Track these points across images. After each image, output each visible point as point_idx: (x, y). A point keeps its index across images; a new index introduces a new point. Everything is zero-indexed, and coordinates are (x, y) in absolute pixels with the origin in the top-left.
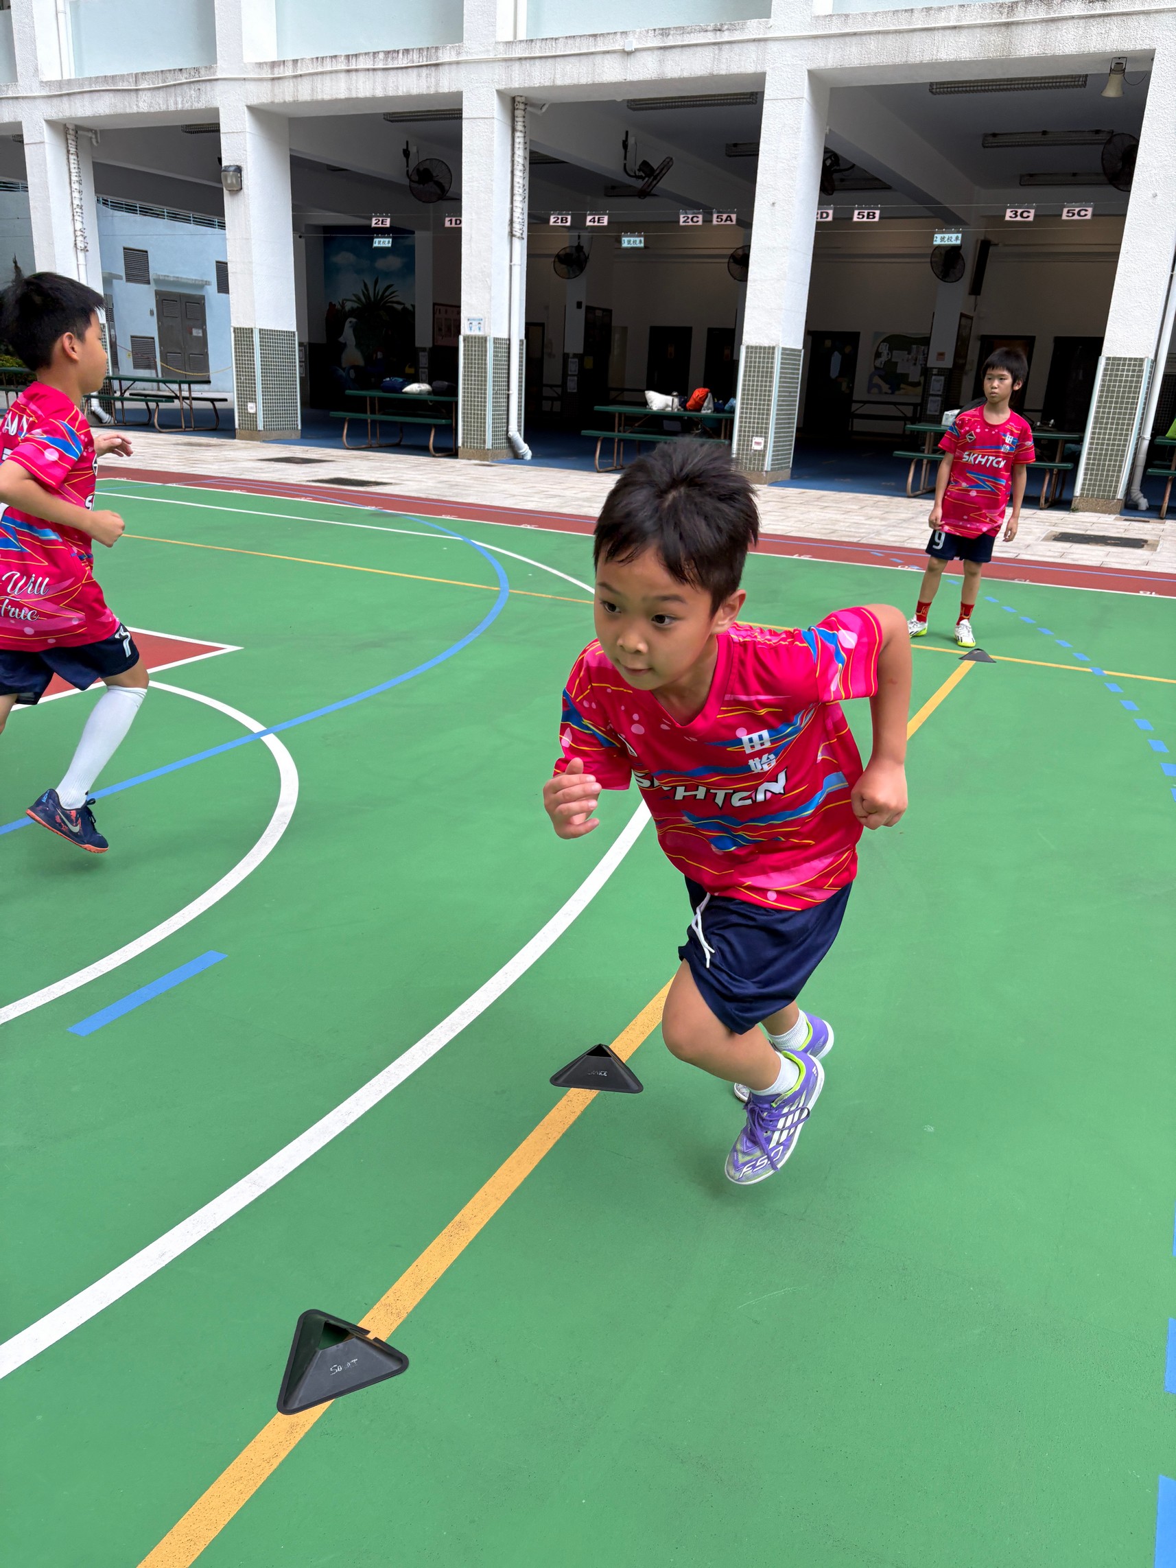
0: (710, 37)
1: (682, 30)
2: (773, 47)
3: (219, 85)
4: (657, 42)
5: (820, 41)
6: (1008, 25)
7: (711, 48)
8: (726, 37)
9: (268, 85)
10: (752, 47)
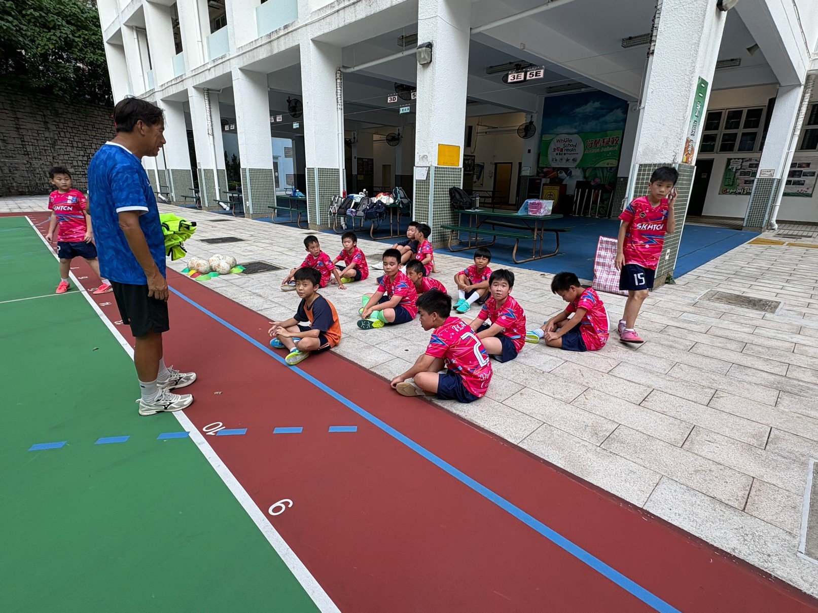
0: (220, 61)
1: (217, 59)
2: (231, 60)
3: (156, 93)
4: (213, 65)
5: (239, 58)
6: (270, 42)
7: (222, 64)
8: (224, 60)
9: (161, 92)
10: (228, 62)
